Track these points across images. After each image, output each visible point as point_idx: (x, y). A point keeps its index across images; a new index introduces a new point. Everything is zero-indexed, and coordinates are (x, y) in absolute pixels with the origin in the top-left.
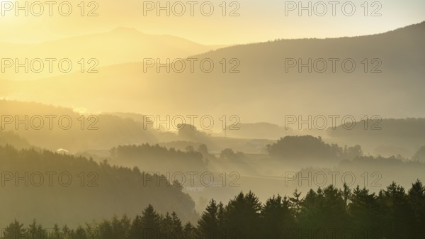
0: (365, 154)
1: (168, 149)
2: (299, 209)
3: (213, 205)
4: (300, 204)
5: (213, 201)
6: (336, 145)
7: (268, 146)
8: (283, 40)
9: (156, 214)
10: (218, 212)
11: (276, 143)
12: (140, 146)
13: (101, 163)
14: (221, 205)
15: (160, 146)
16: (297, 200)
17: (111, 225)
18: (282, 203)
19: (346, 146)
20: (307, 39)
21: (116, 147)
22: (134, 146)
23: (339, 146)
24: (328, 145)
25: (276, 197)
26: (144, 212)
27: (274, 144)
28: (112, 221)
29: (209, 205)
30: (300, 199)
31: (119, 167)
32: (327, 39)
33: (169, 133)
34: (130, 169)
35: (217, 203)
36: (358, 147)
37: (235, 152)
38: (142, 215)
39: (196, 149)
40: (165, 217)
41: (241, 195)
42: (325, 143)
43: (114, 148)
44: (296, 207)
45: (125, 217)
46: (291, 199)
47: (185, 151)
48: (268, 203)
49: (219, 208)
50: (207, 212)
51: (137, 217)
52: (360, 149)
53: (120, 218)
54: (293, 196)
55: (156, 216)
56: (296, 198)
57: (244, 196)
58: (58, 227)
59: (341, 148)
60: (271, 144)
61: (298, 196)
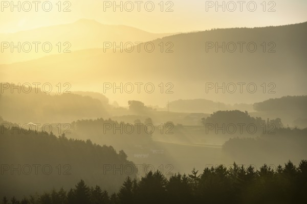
0: (285, 126)
1: (119, 123)
2: (196, 184)
3: (129, 181)
4: (198, 179)
5: (129, 178)
6: (260, 118)
7: (203, 119)
8: (218, 29)
9: (87, 187)
10: (133, 186)
11: (210, 116)
12: (95, 120)
13: (59, 136)
14: (135, 181)
15: (112, 120)
16: (195, 177)
17: (50, 196)
18: (181, 179)
19: (268, 119)
20: (238, 28)
21: (76, 121)
22: (91, 120)
23: (263, 119)
24: (253, 118)
25: (177, 175)
26: (77, 185)
27: (208, 118)
28: (51, 194)
29: (126, 181)
30: (197, 176)
31: (75, 140)
32: (255, 28)
33: (121, 108)
34: (84, 142)
35: (132, 180)
36: (278, 120)
37: (175, 124)
38: (75, 188)
39: (143, 122)
40: (95, 189)
41: (150, 173)
42: (251, 116)
43: (74, 122)
44: (194, 182)
45: (62, 189)
46: (190, 176)
47: (133, 124)
48: (171, 179)
49: (133, 183)
50: (124, 186)
51: (72, 190)
52: (280, 122)
53: (58, 191)
54: (191, 174)
55: (87, 189)
56: (194, 175)
57: (153, 174)
58: (7, 199)
59: (264, 121)
60: (206, 118)
61: (195, 173)
